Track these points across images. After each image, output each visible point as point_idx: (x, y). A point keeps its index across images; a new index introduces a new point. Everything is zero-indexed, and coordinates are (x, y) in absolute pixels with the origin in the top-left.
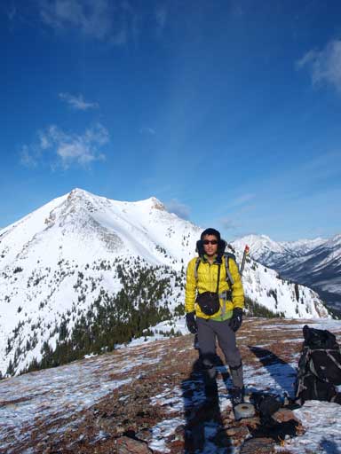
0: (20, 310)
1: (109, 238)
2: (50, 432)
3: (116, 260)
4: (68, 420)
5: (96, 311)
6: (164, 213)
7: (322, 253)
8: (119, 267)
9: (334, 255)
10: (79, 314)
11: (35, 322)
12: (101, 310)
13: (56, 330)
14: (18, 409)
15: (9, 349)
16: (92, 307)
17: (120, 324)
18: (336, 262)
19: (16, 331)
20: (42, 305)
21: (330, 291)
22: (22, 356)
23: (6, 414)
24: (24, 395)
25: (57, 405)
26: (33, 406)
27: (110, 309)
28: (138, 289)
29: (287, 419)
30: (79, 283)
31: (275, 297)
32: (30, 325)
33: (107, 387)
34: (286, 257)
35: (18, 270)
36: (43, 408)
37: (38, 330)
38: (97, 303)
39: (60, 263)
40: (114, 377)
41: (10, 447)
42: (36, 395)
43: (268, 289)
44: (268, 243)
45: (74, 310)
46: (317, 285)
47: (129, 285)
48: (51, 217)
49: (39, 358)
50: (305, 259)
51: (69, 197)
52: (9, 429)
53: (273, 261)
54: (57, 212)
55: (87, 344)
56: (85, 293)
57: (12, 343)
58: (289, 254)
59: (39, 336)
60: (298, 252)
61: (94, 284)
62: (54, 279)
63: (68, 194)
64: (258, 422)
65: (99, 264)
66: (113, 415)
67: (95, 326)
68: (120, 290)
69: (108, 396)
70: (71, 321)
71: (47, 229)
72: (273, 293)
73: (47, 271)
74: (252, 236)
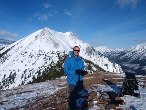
0: (26, 65)
1: (55, 44)
2: (41, 100)
3: (57, 51)
4: (47, 97)
5: (50, 67)
6: (74, 37)
7: (123, 53)
8: (58, 53)
9: (127, 54)
10: (45, 67)
11: (31, 69)
12: (52, 67)
13: (37, 72)
14: (30, 94)
15: (22, 77)
16: (49, 66)
17: (57, 71)
18: (127, 56)
19: (25, 72)
20: (33, 64)
21: (125, 66)
22: (26, 80)
23: (26, 95)
24: (31, 90)
25: (42, 93)
26: (35, 93)
27: (55, 67)
28: (64, 61)
29: (119, 100)
30: (45, 58)
31: (107, 66)
32: (29, 70)
33: (58, 89)
34: (112, 54)
35: (26, 52)
36: (38, 94)
37: (31, 72)
38: (50, 65)
39: (39, 51)
40: (59, 86)
41: (29, 104)
42: (35, 90)
43: (105, 64)
44: (106, 49)
45: (43, 66)
46: (121, 63)
47: (61, 59)
48: (37, 36)
49: (32, 81)
50: (118, 55)
51: (43, 30)
52: (28, 99)
53: (107, 55)
54: (39, 34)
55: (46, 77)
56: (47, 61)
57: (23, 75)
58: (112, 53)
59: (32, 74)
60: (115, 53)
61: (50, 58)
62: (37, 56)
63: (43, 29)
64: (110, 100)
65: (52, 52)
66: (62, 97)
67: (50, 72)
68: (58, 61)
69: (59, 91)
70: (42, 70)
71: (36, 40)
72: (106, 65)
73: (35, 53)
74: (101, 46)
